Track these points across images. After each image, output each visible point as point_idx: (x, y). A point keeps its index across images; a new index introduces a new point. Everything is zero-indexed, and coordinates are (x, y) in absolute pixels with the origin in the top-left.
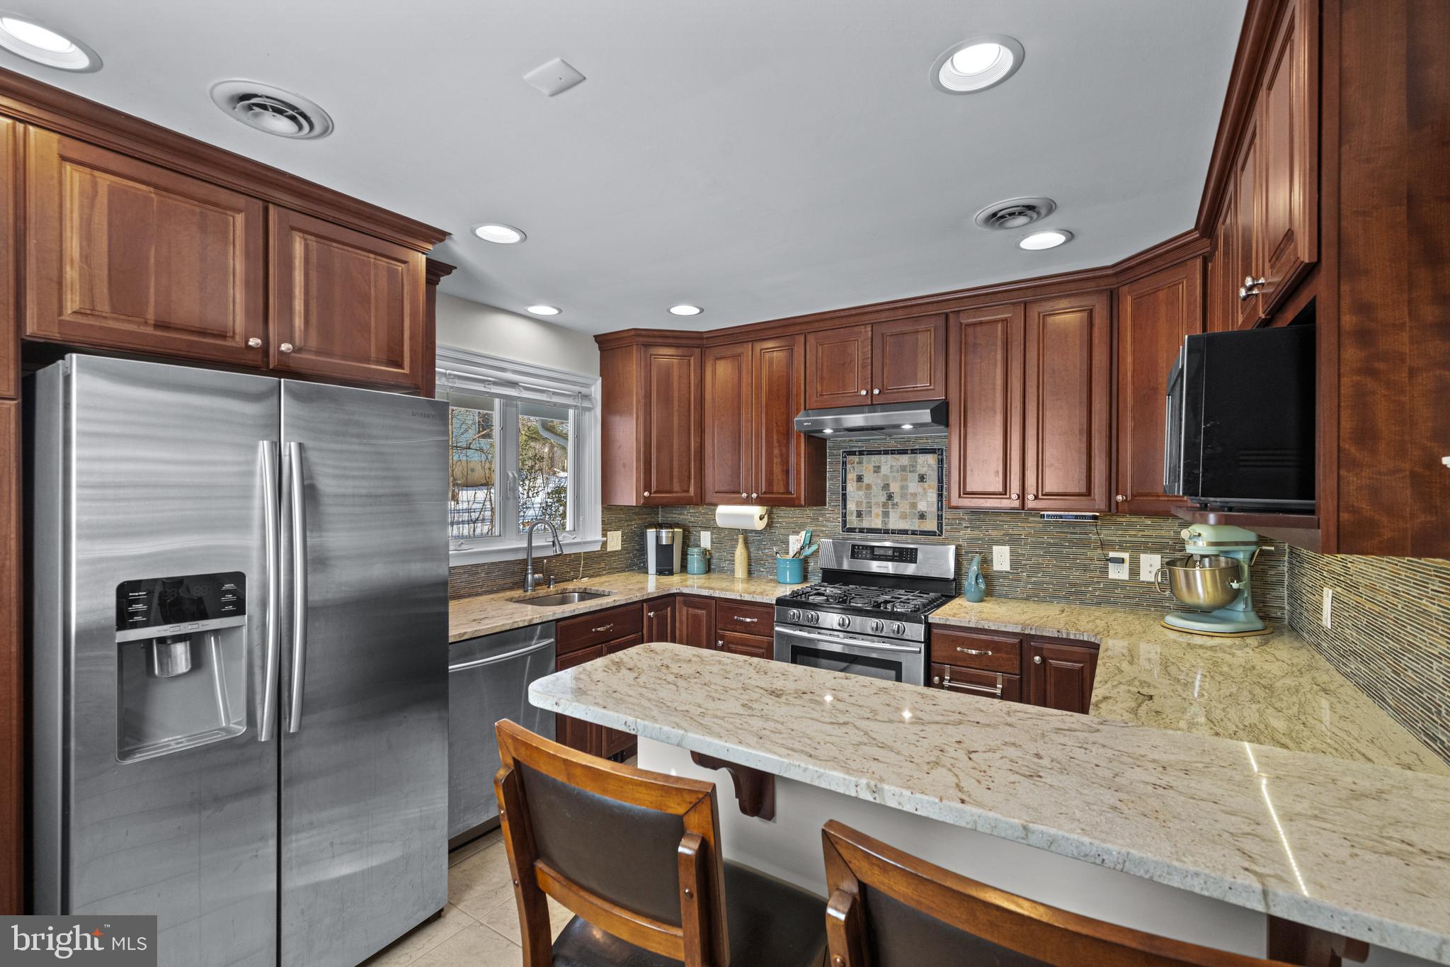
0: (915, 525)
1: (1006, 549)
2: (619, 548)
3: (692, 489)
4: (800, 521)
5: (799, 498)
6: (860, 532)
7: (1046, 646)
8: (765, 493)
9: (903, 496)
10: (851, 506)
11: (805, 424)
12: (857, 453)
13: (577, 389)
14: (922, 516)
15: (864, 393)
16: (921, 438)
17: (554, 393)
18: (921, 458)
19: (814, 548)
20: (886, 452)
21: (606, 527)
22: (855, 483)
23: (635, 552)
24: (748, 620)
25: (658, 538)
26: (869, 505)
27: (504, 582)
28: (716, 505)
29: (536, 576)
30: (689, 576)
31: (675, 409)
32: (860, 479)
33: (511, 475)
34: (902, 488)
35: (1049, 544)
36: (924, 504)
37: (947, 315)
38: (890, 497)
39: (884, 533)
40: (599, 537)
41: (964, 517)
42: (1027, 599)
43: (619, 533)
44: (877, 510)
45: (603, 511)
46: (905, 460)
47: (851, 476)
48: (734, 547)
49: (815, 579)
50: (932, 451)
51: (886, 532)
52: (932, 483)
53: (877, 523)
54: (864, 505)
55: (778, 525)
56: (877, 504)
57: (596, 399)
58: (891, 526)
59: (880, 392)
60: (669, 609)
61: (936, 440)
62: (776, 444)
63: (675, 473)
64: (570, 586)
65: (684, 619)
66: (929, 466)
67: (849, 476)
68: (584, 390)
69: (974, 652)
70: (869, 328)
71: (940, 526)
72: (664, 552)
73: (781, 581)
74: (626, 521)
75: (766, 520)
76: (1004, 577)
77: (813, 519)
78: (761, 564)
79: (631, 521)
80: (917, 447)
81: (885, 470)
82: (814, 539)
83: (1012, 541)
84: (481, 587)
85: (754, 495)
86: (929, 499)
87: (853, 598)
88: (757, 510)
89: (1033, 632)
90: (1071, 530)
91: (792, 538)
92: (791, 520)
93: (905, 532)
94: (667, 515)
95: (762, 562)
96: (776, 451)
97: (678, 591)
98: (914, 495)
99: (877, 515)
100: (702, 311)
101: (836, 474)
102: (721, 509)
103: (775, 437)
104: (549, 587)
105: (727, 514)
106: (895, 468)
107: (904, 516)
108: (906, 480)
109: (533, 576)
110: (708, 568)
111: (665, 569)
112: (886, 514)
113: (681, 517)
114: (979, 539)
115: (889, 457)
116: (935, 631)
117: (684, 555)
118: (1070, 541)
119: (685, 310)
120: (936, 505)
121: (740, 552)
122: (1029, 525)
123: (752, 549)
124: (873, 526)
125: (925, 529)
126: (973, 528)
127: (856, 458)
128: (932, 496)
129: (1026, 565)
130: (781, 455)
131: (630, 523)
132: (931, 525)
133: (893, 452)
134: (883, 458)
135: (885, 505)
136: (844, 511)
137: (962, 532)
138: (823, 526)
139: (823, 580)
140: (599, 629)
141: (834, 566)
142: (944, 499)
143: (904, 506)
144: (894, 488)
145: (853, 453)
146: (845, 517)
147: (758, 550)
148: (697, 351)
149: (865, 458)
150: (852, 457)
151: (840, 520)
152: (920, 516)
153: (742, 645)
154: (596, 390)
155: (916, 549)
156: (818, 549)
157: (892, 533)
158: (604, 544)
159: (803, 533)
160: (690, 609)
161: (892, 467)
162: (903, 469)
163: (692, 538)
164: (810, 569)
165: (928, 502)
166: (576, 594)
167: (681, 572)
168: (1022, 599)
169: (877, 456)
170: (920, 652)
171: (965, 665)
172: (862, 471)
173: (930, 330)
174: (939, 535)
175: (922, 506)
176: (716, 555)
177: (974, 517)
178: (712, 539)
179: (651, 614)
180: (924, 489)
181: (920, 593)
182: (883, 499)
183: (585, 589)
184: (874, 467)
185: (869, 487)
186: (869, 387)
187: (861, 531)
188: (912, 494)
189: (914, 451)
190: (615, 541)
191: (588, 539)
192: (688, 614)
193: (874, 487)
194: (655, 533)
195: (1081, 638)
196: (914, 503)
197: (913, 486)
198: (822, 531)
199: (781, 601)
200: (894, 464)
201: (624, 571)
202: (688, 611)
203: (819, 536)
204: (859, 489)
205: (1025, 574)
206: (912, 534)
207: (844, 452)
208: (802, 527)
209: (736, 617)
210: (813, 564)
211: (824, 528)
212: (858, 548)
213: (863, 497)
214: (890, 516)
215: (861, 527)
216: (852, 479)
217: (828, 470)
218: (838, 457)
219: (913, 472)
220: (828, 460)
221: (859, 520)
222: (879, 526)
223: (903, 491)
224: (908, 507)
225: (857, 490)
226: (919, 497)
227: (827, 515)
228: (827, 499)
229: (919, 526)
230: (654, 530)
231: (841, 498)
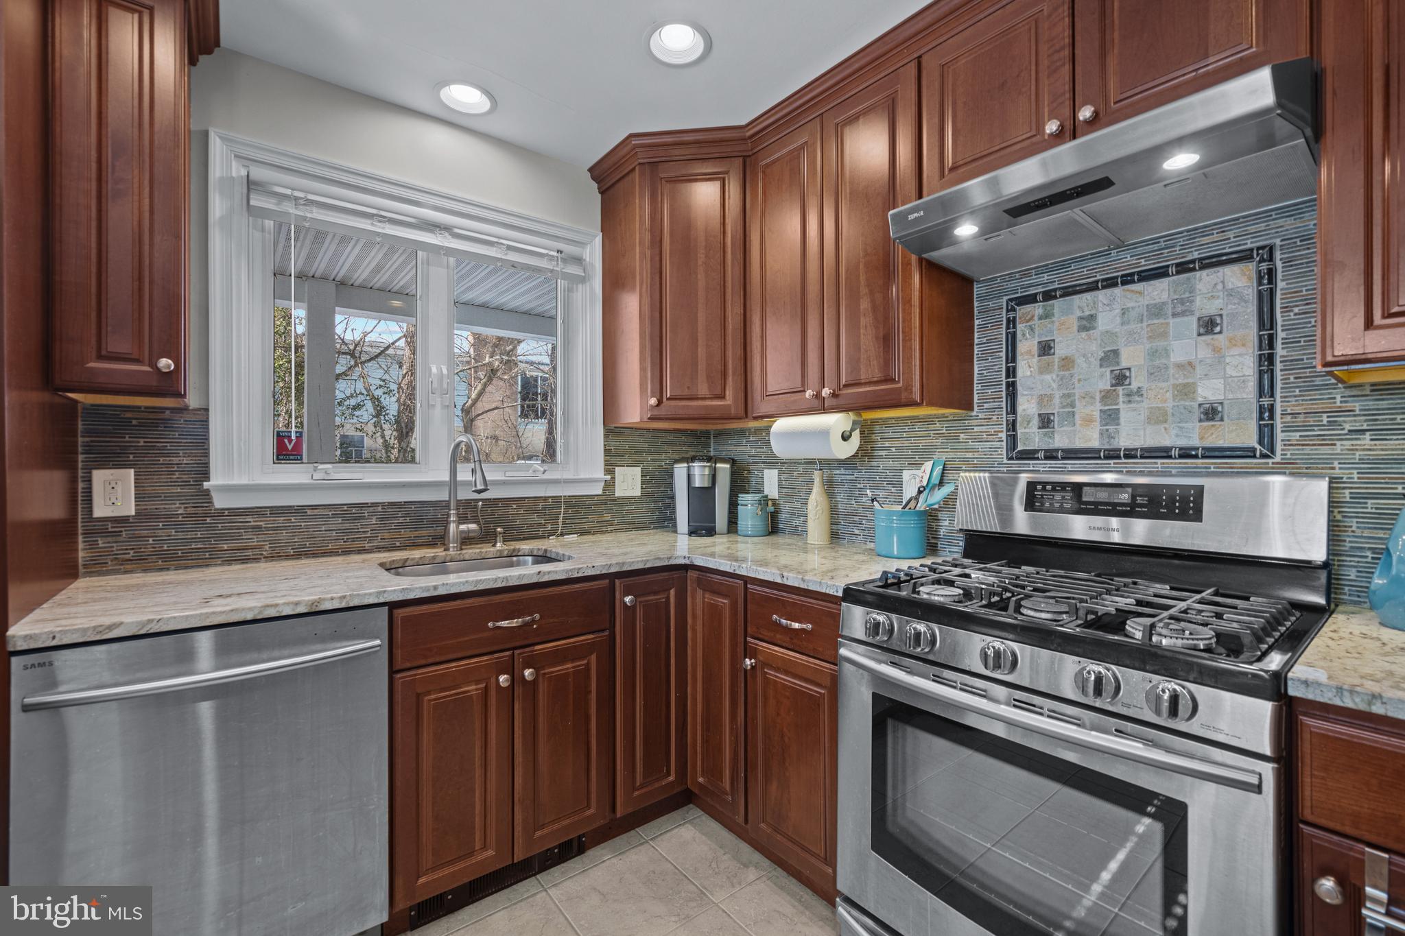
0: (1194, 435)
2: (637, 492)
3: (729, 393)
4: (922, 443)
5: (908, 388)
6: (1046, 458)
8: (847, 387)
9: (1156, 373)
10: (1027, 406)
11: (911, 217)
12: (1040, 297)
13: (561, 246)
14: (1211, 413)
15: (1053, 124)
16: (1204, 230)
17: (509, 248)
18: (1205, 280)
19: (947, 490)
20: (1110, 283)
21: (613, 460)
22: (1036, 359)
23: (662, 501)
24: (796, 625)
25: (690, 477)
26: (1069, 401)
27: (417, 534)
28: (771, 419)
29: (463, 527)
30: (740, 539)
31: (700, 262)
32: (1046, 349)
33: (434, 370)
34: (1153, 354)
36: (1218, 384)
38: (1121, 378)
39: (1106, 457)
40: (600, 474)
43: (637, 471)
44: (1088, 410)
45: (606, 436)
46: (1159, 290)
47: (1027, 346)
48: (809, 492)
49: (953, 551)
50: (1244, 256)
51: (1112, 454)
52: (1241, 333)
53: (1091, 438)
54: (1057, 401)
55: (883, 453)
56: (1088, 396)
57: (593, 266)
58: (1126, 439)
59: (1096, 114)
60: (672, 592)
61: (1255, 228)
62: (864, 290)
63: (703, 365)
64: (526, 546)
65: (699, 613)
66: (1230, 293)
67: (1022, 347)
68: (569, 249)
71: (1266, 434)
72: (702, 498)
73: (881, 552)
74: (650, 453)
75: (856, 436)
77: (948, 438)
78: (854, 522)
79: (659, 453)
80: (1196, 255)
81: (1107, 321)
82: (950, 476)
84: (370, 540)
85: (827, 394)
86: (1230, 371)
87: (1027, 597)
88: (836, 421)
91: (906, 475)
92: (906, 443)
93: (1163, 453)
94: (721, 448)
95: (856, 519)
96: (865, 304)
97: (686, 562)
98: (1187, 367)
99: (1089, 420)
101: (993, 346)
102: (781, 425)
103: (863, 278)
104: (494, 546)
105: (790, 433)
106: (1133, 314)
107: (1158, 417)
108: (1164, 335)
109: (458, 527)
110: (773, 525)
111: (702, 527)
112: (1111, 417)
113: (739, 449)
115: (1118, 291)
116: (1313, 723)
117: (733, 506)
120: (1252, 385)
121: (816, 502)
123: (840, 497)
124: (1079, 444)
125: (1220, 443)
126: (1379, 433)
127: (1037, 309)
128: (1245, 364)
130: (874, 308)
131: (657, 457)
132: (1239, 434)
133: (1127, 280)
134: (1102, 296)
135: (1107, 396)
136: (1011, 417)
138: (967, 450)
139: (966, 555)
140: (504, 624)
141: (990, 524)
142: (1278, 366)
143: (1160, 395)
144: (1131, 357)
145: (1032, 299)
146: (1014, 429)
147: (849, 497)
148: (737, 162)
149: (1057, 304)
150: (1028, 308)
151: (1003, 435)
152: (1206, 413)
153: (787, 673)
154: (594, 253)
155: (1200, 490)
156: (955, 492)
157: (1127, 456)
158: (609, 485)
159: (928, 465)
160: (707, 595)
161: (1124, 312)
162: (1156, 311)
163: (753, 480)
164: (942, 532)
165: (1228, 378)
167: (729, 532)
169: (1087, 296)
170: (1258, 789)
172: (1051, 332)
174: (1264, 456)
175: (1209, 391)
176: (785, 507)
178: (780, 481)
179: (628, 599)
180: (1216, 350)
181: (1216, 594)
182: (1105, 383)
183: (546, 551)
184: (1081, 318)
185: (1067, 363)
186: (1067, 112)
187: (1050, 455)
188: (1180, 366)
189: (1183, 268)
190: (629, 482)
191: (582, 476)
192: (704, 602)
193: (1080, 361)
194: (685, 469)
196: (1186, 385)
197: (1185, 347)
198: (965, 461)
199: (852, 595)
200: (1130, 305)
201: (648, 528)
202: (704, 598)
203: (959, 469)
204: (1044, 369)
206: (1181, 457)
207: (1011, 300)
208: (926, 453)
209: (775, 617)
210: (946, 523)
211: (970, 455)
212: (1044, 489)
213: (1054, 385)
214: (1122, 420)
215: (1051, 447)
216: (1029, 352)
217: (976, 341)
218: (998, 312)
219: (1183, 314)
220: (977, 322)
221: (1045, 435)
222: (1095, 443)
223: (1157, 362)
224: (1169, 395)
225: (1041, 373)
226: (1200, 370)
227: (976, 429)
228: (976, 397)
229: (1201, 438)
230: (686, 465)
231: (1004, 394)
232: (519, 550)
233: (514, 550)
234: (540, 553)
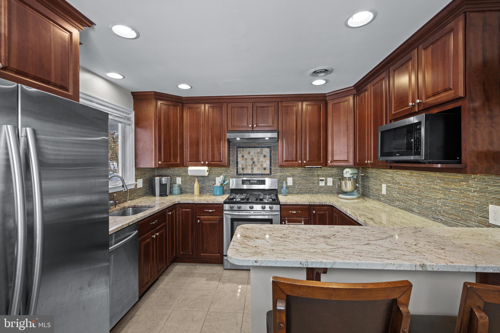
0: (263, 172)
1: (291, 178)
2: (142, 186)
3: (178, 161)
4: (220, 172)
5: (225, 163)
6: (244, 175)
7: (316, 207)
8: (211, 162)
9: (258, 162)
10: (240, 166)
11: (231, 136)
12: (242, 147)
14: (265, 169)
15: (250, 126)
16: (264, 143)
18: (264, 149)
19: (228, 181)
20: (252, 147)
21: (137, 177)
22: (241, 158)
23: (147, 188)
24: (210, 211)
25: (160, 181)
26: (246, 165)
28: (188, 166)
30: (174, 196)
31: (171, 128)
32: (243, 156)
34: (258, 159)
35: (303, 176)
37: (278, 102)
38: (254, 163)
40: (134, 182)
41: (278, 169)
42: (298, 193)
43: (142, 180)
44: (249, 167)
45: (135, 171)
46: (259, 150)
47: (240, 155)
49: (227, 193)
50: (268, 147)
51: (253, 175)
52: (268, 158)
53: (249, 172)
54: (245, 165)
55: (211, 174)
56: (249, 165)
57: (132, 120)
58: (254, 173)
59: (256, 126)
60: (174, 210)
61: (269, 144)
62: (215, 143)
63: (172, 154)
66: (267, 152)
68: (126, 116)
69: (294, 212)
70: (252, 104)
71: (271, 172)
72: (163, 187)
73: (216, 195)
74: (144, 174)
76: (291, 187)
77: (225, 171)
79: (145, 174)
81: (252, 153)
82: (226, 178)
83: (293, 176)
85: (207, 163)
86: (267, 163)
88: (206, 168)
90: (309, 172)
91: (217, 178)
92: (216, 172)
93: (259, 174)
96: (215, 146)
97: (178, 202)
98: (262, 162)
99: (249, 169)
100: (191, 87)
101: (234, 154)
102: (190, 168)
103: (215, 140)
104: (115, 207)
105: (193, 170)
106: (255, 153)
107: (258, 169)
108: (259, 157)
110: (182, 191)
111: (163, 194)
112: (252, 169)
113: (167, 172)
114: (283, 176)
115: (253, 149)
117: (171, 188)
118: (309, 175)
119: (184, 87)
120: (269, 165)
121: (196, 185)
122: (298, 171)
124: (248, 173)
125: (266, 173)
126: (281, 172)
127: (241, 149)
128: (268, 162)
129: (297, 183)
132: (268, 172)
133: (255, 147)
134: (251, 149)
135: (252, 165)
136: (237, 168)
137: (278, 174)
138: (229, 173)
140: (153, 223)
142: (272, 163)
143: (259, 166)
144: (255, 159)
145: (241, 147)
146: (238, 170)
147: (203, 183)
148: (180, 104)
149: (245, 149)
150: (240, 149)
151: (236, 171)
153: (208, 221)
154: (132, 116)
155: (265, 180)
157: (255, 175)
158: (136, 185)
159: (222, 177)
160: (182, 209)
161: (254, 152)
162: (258, 153)
165: (267, 164)
167: (171, 194)
168: (296, 194)
169: (249, 148)
170: (278, 214)
171: (292, 217)
172: (244, 153)
173: (272, 107)
174: (270, 175)
175: (265, 166)
176: (184, 187)
177: (281, 169)
178: (182, 180)
179: (169, 213)
180: (265, 160)
182: (252, 163)
184: (248, 152)
185: (246, 159)
186: (252, 124)
188: (261, 162)
189: (262, 147)
190: (140, 184)
191: (131, 183)
193: (248, 159)
195: (326, 204)
196: (262, 164)
197: (262, 159)
198: (229, 175)
199: (226, 202)
200: (255, 151)
201: (143, 196)
204: (243, 160)
205: (297, 186)
206: (261, 175)
207: (237, 147)
208: (221, 174)
209: (205, 210)
210: (225, 188)
211: (229, 174)
212: (245, 181)
213: (244, 163)
214: (254, 169)
215: (244, 173)
216: (240, 156)
217: (231, 153)
218: (235, 148)
219: (262, 154)
220: (231, 150)
221: (243, 171)
222: (250, 172)
223: (258, 161)
224: (260, 166)
225: (242, 160)
226: (264, 163)
227: (231, 169)
228: (231, 164)
229: (264, 172)
230: (159, 178)
231: (236, 163)
232: (125, 207)
233: (124, 207)
234: (132, 207)
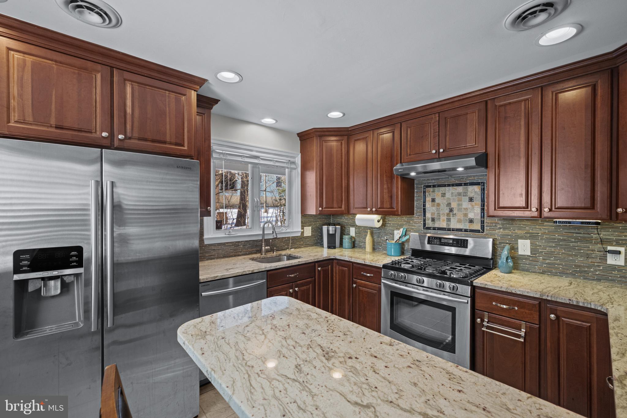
0: (467, 226)
1: (528, 242)
2: (310, 235)
3: (343, 206)
4: (400, 223)
5: (397, 211)
6: (433, 229)
7: (559, 308)
8: (380, 208)
9: (459, 210)
10: (428, 215)
11: (400, 170)
12: (432, 186)
13: (289, 159)
14: (471, 221)
15: (434, 152)
16: (470, 177)
17: (276, 161)
18: (470, 188)
19: (407, 237)
20: (449, 185)
21: (303, 225)
22: (431, 203)
23: (319, 237)
24: (369, 275)
25: (328, 230)
26: (439, 215)
27: (252, 250)
28: (356, 214)
29: (267, 248)
30: (344, 250)
31: (334, 167)
32: (433, 200)
33: (256, 200)
34: (459, 205)
35: (559, 239)
36: (473, 214)
37: (486, 102)
38: (451, 210)
39: (448, 230)
40: (300, 230)
41: (498, 222)
42: (543, 273)
43: (310, 228)
44: (443, 218)
45: (302, 217)
46: (460, 189)
47: (428, 199)
48: (366, 236)
49: (408, 255)
50: (478, 184)
51: (449, 230)
52: (477, 202)
53: (444, 225)
54: (436, 214)
55: (389, 225)
56: (443, 214)
57: (298, 164)
58: (452, 226)
59: (444, 151)
60: (330, 266)
61: (480, 177)
62: (385, 182)
63: (335, 198)
64: (283, 253)
65: (337, 272)
66: (475, 192)
67: (427, 199)
68: (292, 160)
69: (505, 307)
70: (437, 115)
71: (483, 227)
72: (331, 237)
73: (389, 255)
74: (314, 222)
75: (381, 221)
76: (526, 259)
77: (407, 222)
78: (379, 245)
79: (316, 222)
80: (468, 182)
81: (448, 195)
82: (408, 233)
83: (532, 237)
84: (241, 252)
85: (374, 209)
86: (475, 211)
87: (427, 267)
88: (376, 217)
89: (549, 298)
90: (577, 231)
91: (396, 232)
92: (395, 223)
93: (460, 230)
94: (334, 219)
95: (380, 244)
96: (385, 186)
97: (334, 258)
98: (466, 209)
99: (444, 220)
100: (344, 115)
101: (420, 198)
102: (358, 216)
103: (385, 179)
104: (273, 253)
105: (362, 219)
106: (454, 194)
107: (459, 221)
108: (461, 200)
109: (265, 248)
110: (353, 245)
111: (331, 246)
112: (449, 220)
113: (342, 220)
114: (509, 235)
115: (451, 188)
116: (477, 290)
117: (341, 239)
118: (575, 238)
119: (335, 114)
120: (480, 215)
121: (368, 239)
122: (544, 227)
123: (375, 237)
124: (441, 226)
125: (473, 229)
126: (504, 229)
127: (431, 189)
128: (478, 210)
129: (541, 252)
130: (388, 188)
131: (315, 223)
132: (477, 226)
133: (453, 185)
134: (447, 188)
135: (448, 215)
136: (424, 218)
137: (497, 231)
138: (413, 226)
139: (412, 255)
140: (290, 276)
141: (419, 247)
142: (485, 211)
143: (460, 215)
144: (454, 205)
145: (430, 186)
146: (425, 221)
147: (378, 237)
148: (346, 137)
149: (436, 189)
150: (429, 189)
151: (422, 223)
152: (470, 221)
153: (365, 288)
154: (298, 160)
155: (467, 240)
156: (409, 238)
157: (452, 230)
158: (303, 233)
159: (402, 229)
160: (340, 267)
161: (452, 193)
162: (459, 194)
163: (346, 230)
164: (405, 248)
165: (475, 212)
166: (285, 257)
167: (340, 247)
168: (539, 273)
169: (443, 188)
170: (468, 303)
171: (498, 314)
172: (435, 196)
173: (475, 112)
174: (482, 232)
175: (471, 216)
176: (357, 239)
177: (505, 222)
178: (355, 231)
179: (319, 269)
180: (472, 206)
181: (469, 266)
182: (447, 211)
183: (290, 254)
184: (442, 193)
185: (438, 205)
186: (437, 148)
187: (434, 229)
188: (465, 209)
189: (466, 184)
190: (308, 231)
191: (295, 230)
192: (339, 269)
193: (442, 205)
194: (327, 228)
195: (589, 306)
196: (466, 214)
197: (466, 204)
198: (412, 229)
199: (385, 266)
200: (454, 192)
201: (313, 246)
203: (410, 231)
204: (433, 206)
205: (541, 258)
206: (465, 231)
207: (424, 186)
208: (400, 226)
209: (362, 273)
210: (407, 246)
211: (413, 227)
212: (432, 238)
213: (435, 210)
214: (451, 221)
215: (434, 227)
216: (429, 201)
217: (415, 196)
218: (421, 189)
219: (465, 196)
220: (415, 191)
221: (433, 223)
222: (445, 226)
223: (460, 207)
224: (462, 216)
225: (432, 207)
226: (469, 210)
227: (415, 220)
228: (415, 211)
229: (469, 227)
230: (327, 226)
231: (422, 211)
232: (281, 254)
234: (288, 255)
